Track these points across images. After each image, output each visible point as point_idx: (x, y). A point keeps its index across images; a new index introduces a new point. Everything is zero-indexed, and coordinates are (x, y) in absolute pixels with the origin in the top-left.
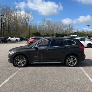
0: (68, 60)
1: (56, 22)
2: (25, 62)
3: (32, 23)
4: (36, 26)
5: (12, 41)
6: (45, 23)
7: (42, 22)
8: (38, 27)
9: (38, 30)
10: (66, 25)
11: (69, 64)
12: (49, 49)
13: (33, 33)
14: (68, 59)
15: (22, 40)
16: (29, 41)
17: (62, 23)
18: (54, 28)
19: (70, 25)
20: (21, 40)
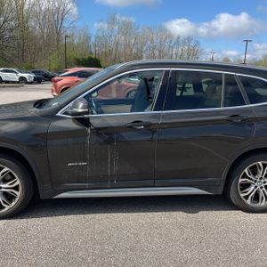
0: (241, 180)
1: (149, 28)
2: (18, 194)
3: (74, 27)
4: (88, 39)
5: (7, 82)
6: (117, 27)
7: (106, 25)
8: (93, 39)
9: (93, 50)
10: (178, 38)
11: (247, 197)
12: (148, 125)
13: (77, 60)
14: (244, 176)
15: (41, 78)
16: (59, 83)
17: (166, 31)
18: (142, 48)
19: (189, 39)
20: (38, 81)
